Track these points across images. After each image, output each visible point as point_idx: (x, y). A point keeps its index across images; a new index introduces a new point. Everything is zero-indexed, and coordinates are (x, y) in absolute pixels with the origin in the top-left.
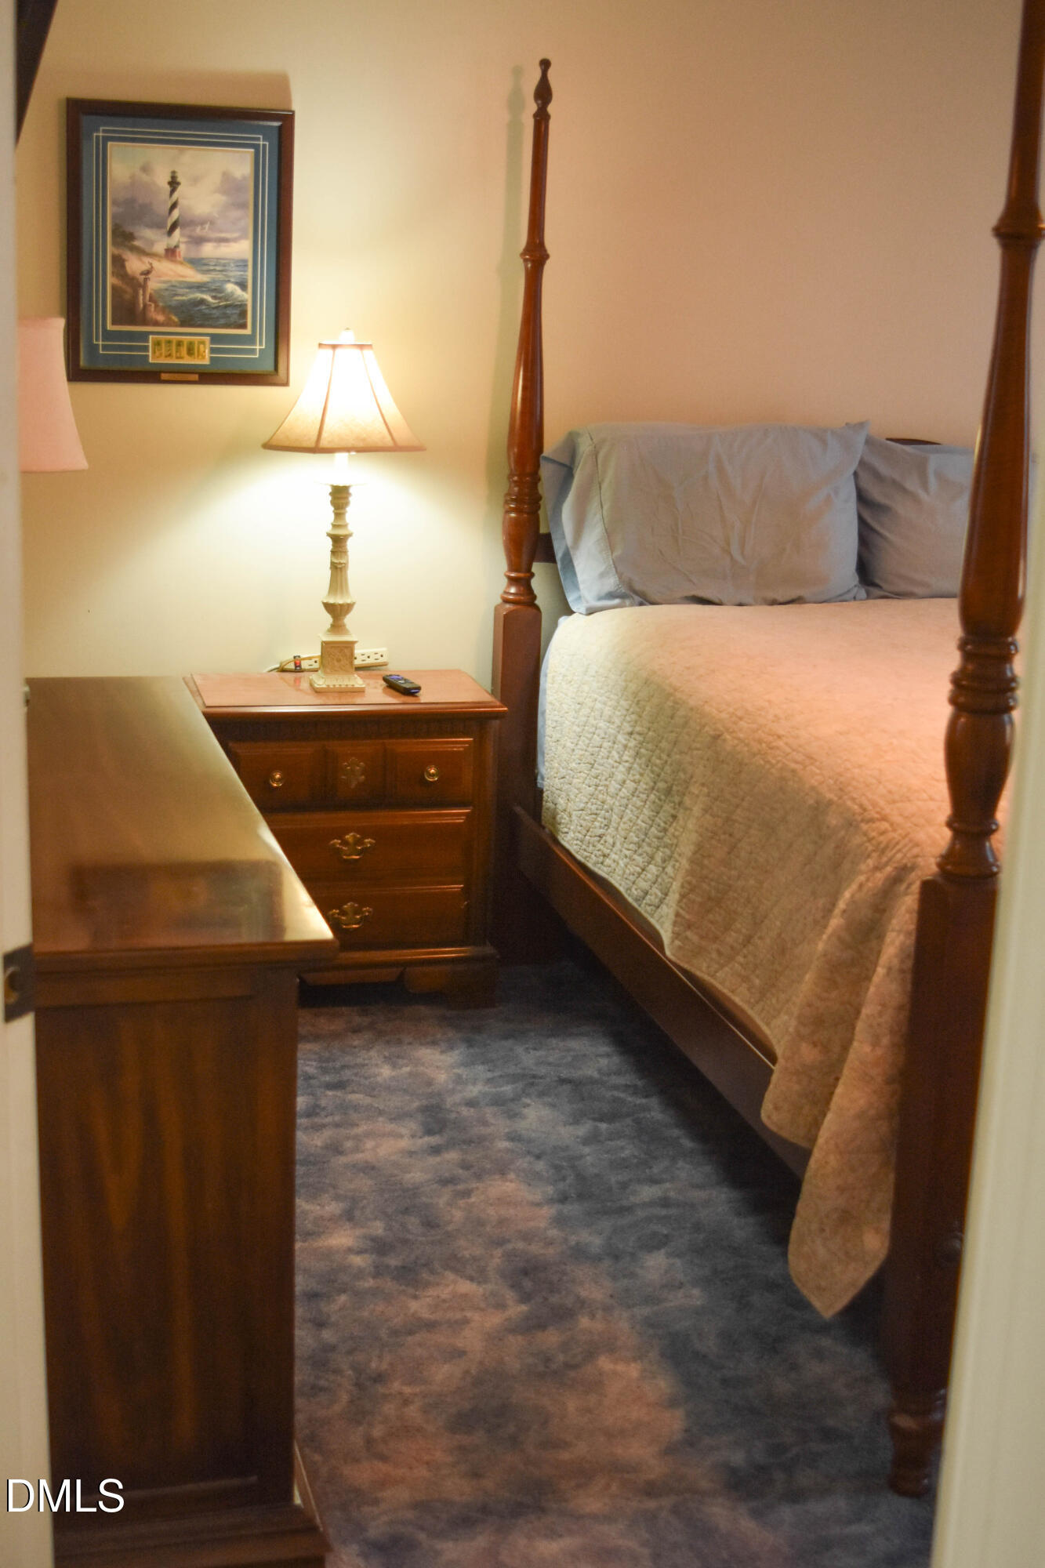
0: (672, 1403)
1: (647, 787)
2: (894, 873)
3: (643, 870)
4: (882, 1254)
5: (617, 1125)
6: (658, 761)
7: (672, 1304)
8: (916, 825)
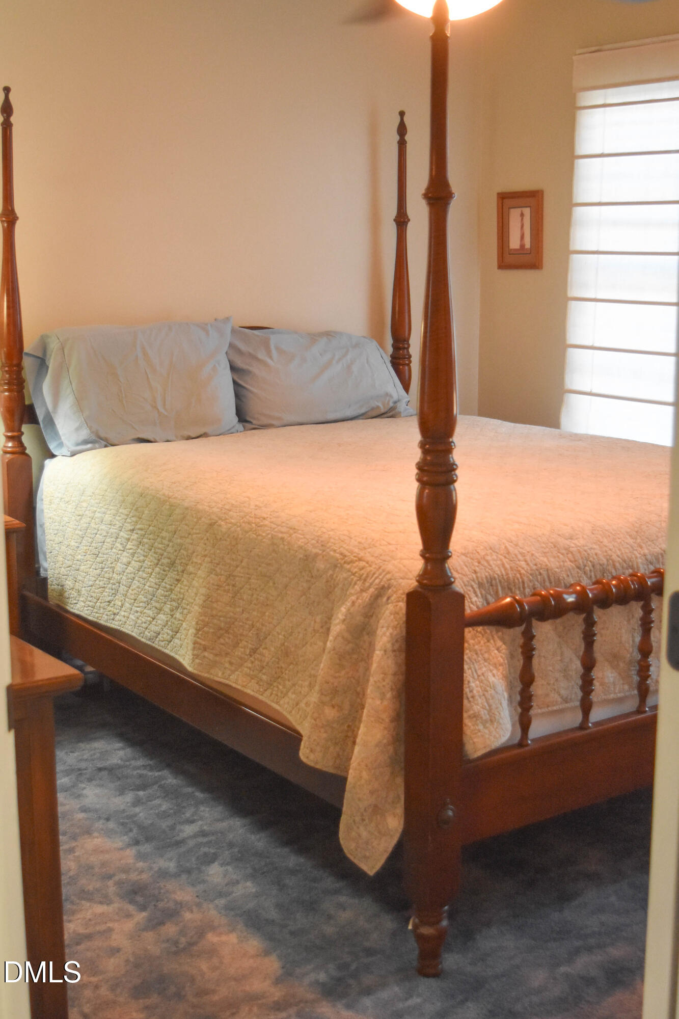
0: (267, 953)
1: (152, 563)
2: (376, 592)
3: (153, 619)
4: (400, 829)
5: (149, 791)
6: (160, 546)
7: (237, 894)
8: (385, 561)
